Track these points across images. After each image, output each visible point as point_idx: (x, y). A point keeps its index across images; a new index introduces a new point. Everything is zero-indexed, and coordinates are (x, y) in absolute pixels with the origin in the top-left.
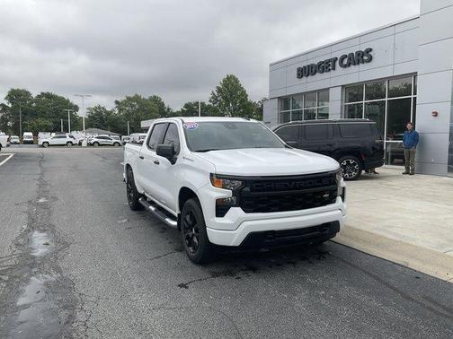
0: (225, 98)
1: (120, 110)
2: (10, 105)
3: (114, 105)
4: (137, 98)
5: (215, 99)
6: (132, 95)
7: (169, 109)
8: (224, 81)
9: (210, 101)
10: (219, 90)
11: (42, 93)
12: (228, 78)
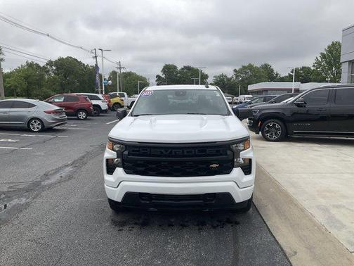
0: (328, 63)
1: (237, 77)
2: (163, 76)
3: (233, 73)
4: (251, 67)
5: (318, 64)
6: (246, 65)
7: (277, 74)
8: (329, 47)
9: (314, 66)
10: (323, 56)
11: (185, 67)
12: (333, 44)
